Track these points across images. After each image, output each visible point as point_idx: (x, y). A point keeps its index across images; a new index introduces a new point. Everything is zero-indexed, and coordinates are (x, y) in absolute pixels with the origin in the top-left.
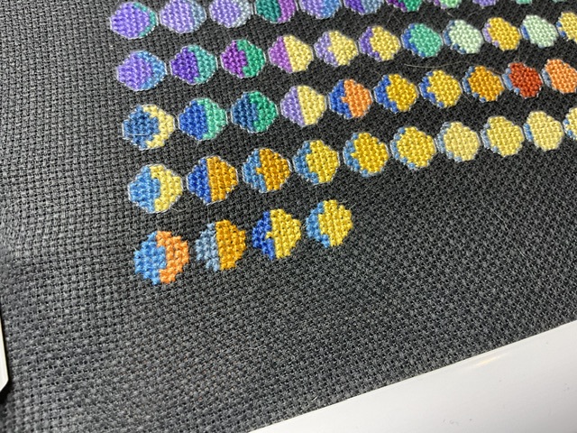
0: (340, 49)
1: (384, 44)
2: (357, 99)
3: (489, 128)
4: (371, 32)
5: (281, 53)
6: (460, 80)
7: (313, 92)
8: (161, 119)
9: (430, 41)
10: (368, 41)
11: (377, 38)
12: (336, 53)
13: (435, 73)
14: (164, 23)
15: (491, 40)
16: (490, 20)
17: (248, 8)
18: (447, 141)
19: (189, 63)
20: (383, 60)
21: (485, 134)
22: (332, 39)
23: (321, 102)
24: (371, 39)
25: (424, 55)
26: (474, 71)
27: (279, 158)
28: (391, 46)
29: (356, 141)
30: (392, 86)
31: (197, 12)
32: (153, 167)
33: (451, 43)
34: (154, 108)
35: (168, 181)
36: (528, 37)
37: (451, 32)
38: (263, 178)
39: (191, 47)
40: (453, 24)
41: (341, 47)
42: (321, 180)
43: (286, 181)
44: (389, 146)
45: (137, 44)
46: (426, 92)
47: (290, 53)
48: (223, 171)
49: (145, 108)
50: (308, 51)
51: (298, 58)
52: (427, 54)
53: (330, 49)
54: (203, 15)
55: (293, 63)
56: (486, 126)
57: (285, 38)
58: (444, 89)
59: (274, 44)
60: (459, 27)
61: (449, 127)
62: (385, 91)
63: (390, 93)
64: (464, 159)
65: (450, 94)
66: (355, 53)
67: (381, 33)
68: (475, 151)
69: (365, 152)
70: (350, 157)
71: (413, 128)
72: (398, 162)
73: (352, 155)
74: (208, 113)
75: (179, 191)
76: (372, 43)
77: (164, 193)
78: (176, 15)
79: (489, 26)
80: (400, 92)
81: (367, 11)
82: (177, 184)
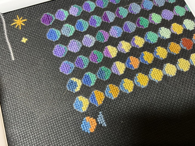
0: (125, 46)
1: (139, 42)
2: (135, 62)
3: (179, 63)
4: (134, 38)
5: (108, 52)
6: (166, 48)
7: (121, 63)
8: (77, 82)
9: (154, 37)
10: (134, 42)
11: (137, 40)
12: (125, 48)
13: (158, 48)
14: (70, 50)
15: (174, 32)
16: (172, 25)
17: (94, 39)
18: (166, 71)
19: (80, 62)
20: (140, 47)
21: (178, 66)
22: (123, 44)
23: (124, 66)
24: (135, 41)
25: (153, 42)
26: (170, 44)
27: (115, 87)
28: (142, 42)
29: (138, 76)
30: (145, 56)
31: (79, 44)
32: (79, 97)
33: (161, 36)
34: (74, 78)
35: (84, 101)
36: (186, 28)
37: (160, 32)
38: (112, 94)
39: (80, 57)
40: (161, 29)
41: (126, 46)
42: (129, 91)
43: (119, 94)
44: (148, 76)
45: (63, 59)
46: (156, 55)
47: (110, 52)
48: (100, 95)
49: (72, 79)
50: (116, 50)
51: (113, 53)
52: (154, 42)
53: (122, 47)
54: (81, 45)
55: (112, 55)
56: (178, 63)
57: (108, 47)
58: (162, 53)
59: (105, 50)
60: (162, 30)
61: (166, 66)
62: (143, 58)
63: (145, 58)
64: (173, 75)
65: (164, 54)
66: (131, 47)
67: (138, 38)
68: (175, 72)
69: (141, 80)
70: (137, 82)
71: (155, 69)
72: (152, 80)
73: (137, 81)
74: (91, 77)
75: (88, 103)
76: (136, 42)
77: (84, 105)
78: (73, 46)
79: (173, 27)
80: (148, 57)
81: (131, 31)
82: (87, 101)
